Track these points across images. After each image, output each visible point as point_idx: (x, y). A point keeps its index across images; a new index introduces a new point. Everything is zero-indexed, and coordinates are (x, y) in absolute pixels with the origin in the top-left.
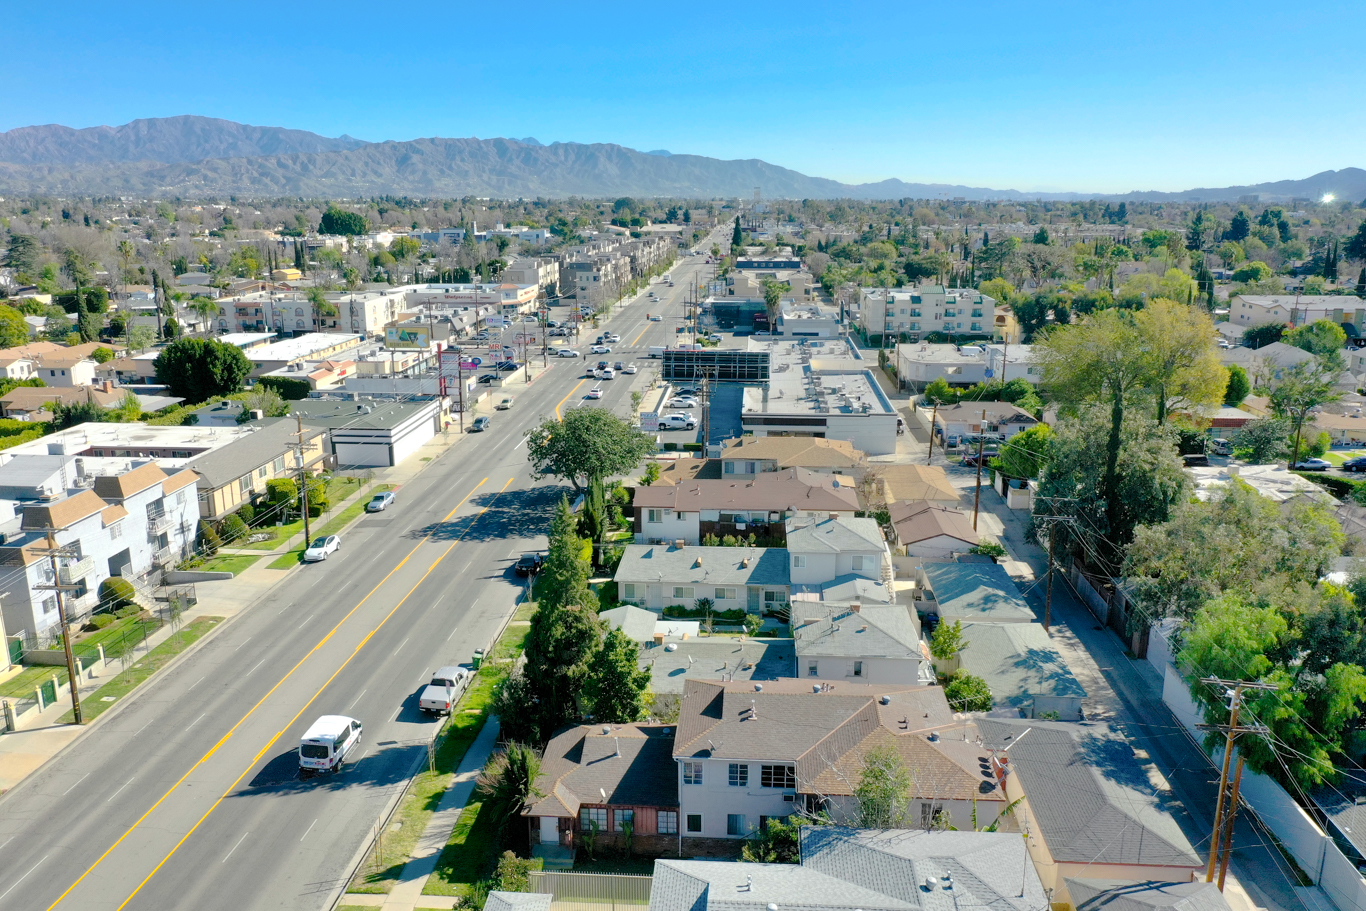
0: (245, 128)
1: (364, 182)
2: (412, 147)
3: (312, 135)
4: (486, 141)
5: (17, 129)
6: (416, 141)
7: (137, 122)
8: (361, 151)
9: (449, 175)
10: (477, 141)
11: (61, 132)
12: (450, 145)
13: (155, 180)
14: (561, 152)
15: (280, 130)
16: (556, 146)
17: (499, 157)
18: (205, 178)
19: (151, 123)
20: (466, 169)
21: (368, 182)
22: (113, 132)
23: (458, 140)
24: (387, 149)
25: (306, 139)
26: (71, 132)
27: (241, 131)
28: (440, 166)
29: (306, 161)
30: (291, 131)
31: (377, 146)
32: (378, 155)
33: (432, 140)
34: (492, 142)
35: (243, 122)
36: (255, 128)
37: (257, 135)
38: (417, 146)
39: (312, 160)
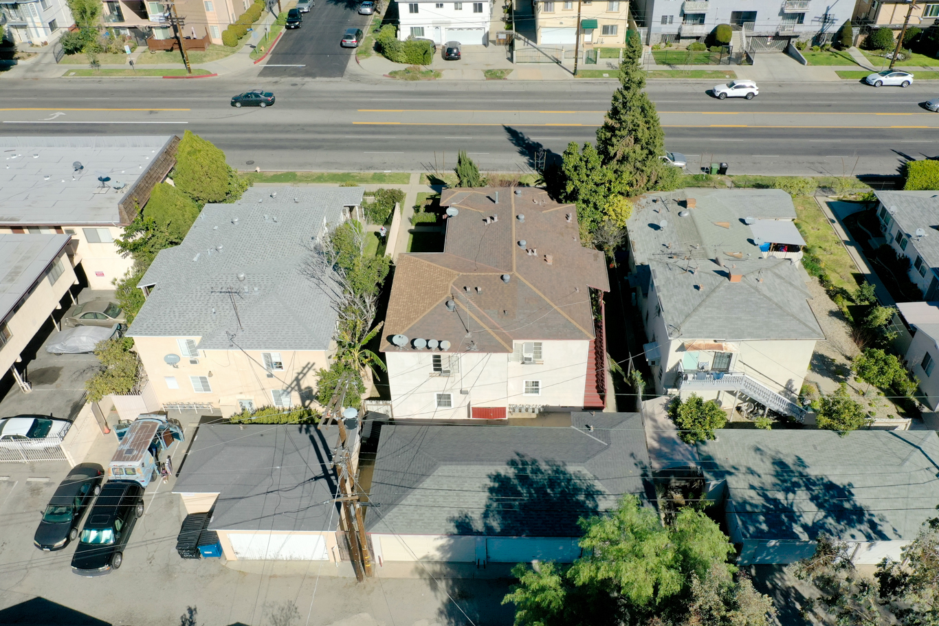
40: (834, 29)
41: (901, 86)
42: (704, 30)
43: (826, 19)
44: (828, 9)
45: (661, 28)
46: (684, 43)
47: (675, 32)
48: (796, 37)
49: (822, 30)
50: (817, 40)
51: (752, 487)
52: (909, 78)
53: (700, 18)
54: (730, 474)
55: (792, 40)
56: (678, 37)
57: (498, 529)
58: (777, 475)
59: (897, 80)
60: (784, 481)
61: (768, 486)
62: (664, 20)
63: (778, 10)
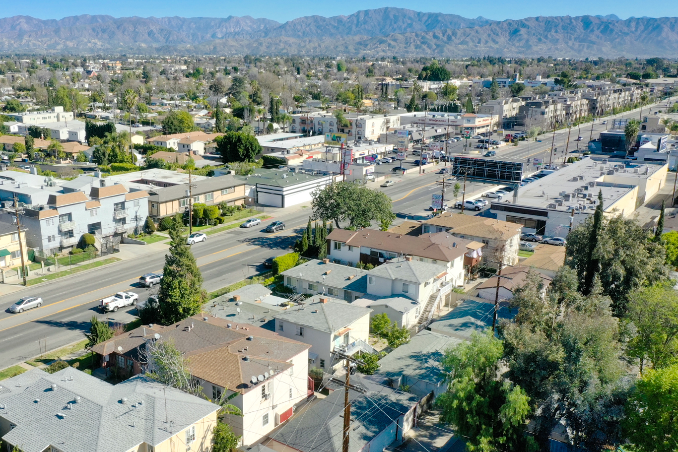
0: (419, 14)
1: (485, 47)
2: (522, 24)
3: (459, 17)
4: (577, 18)
5: (298, 19)
6: (526, 20)
7: (359, 12)
8: (487, 27)
9: (545, 42)
10: (570, 18)
11: (319, 20)
12: (549, 22)
13: (361, 47)
14: (633, 24)
15: (440, 14)
16: (631, 20)
17: (584, 30)
18: (389, 45)
19: (367, 12)
20: (558, 37)
21: (488, 47)
22: (345, 19)
23: (556, 18)
24: (505, 25)
25: (455, 20)
26: (323, 19)
27: (416, 16)
28: (539, 36)
29: (451, 34)
30: (446, 15)
31: (499, 23)
32: (498, 29)
33: (537, 19)
34: (580, 19)
35: (418, 11)
36: (425, 14)
37: (425, 18)
38: (526, 22)
39: (454, 34)
40: (142, 223)
41: (203, 241)
42: (75, 240)
43: (136, 219)
44: (136, 213)
45: (48, 245)
46: (65, 252)
47: (58, 245)
48: (125, 232)
49: (137, 225)
50: (136, 231)
51: (415, 369)
52: (204, 235)
53: (70, 234)
54: (402, 371)
55: (124, 235)
56: (61, 248)
57: (377, 430)
58: (417, 360)
59: (200, 238)
60: (422, 360)
61: (420, 365)
62: (49, 239)
63: (112, 219)
